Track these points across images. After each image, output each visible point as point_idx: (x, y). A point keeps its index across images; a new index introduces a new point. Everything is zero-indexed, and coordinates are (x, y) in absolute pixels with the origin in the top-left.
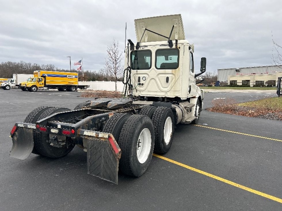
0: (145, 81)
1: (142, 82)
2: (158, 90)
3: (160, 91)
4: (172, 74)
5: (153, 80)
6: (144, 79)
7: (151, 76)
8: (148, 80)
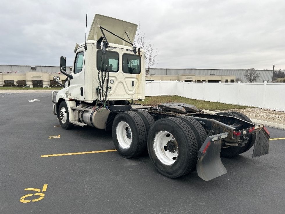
0: (113, 84)
1: (110, 85)
2: (125, 93)
4: (136, 78)
6: (112, 81)
7: (119, 80)
8: (116, 83)
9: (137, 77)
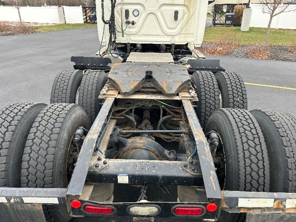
0: (138, 17)
1: (131, 18)
2: (160, 32)
3: (163, 34)
4: (184, 5)
5: (151, 16)
6: (136, 13)
7: (149, 9)
8: (143, 16)
9: (186, 4)
